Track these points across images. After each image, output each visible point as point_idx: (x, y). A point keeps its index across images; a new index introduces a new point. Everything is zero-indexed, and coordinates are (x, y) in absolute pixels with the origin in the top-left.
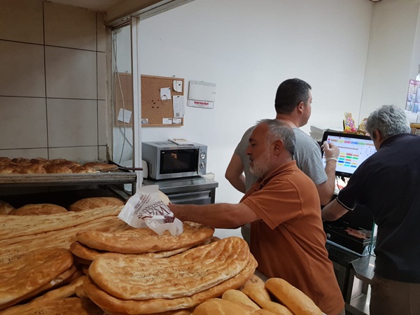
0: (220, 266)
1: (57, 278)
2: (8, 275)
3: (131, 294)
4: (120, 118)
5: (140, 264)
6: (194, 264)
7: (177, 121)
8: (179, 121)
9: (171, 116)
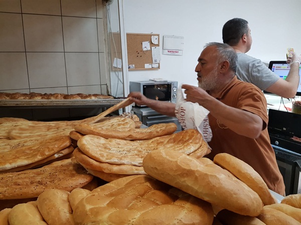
0: (178, 147)
1: (58, 152)
2: (28, 152)
3: (107, 159)
4: (114, 65)
5: (117, 143)
6: (158, 147)
7: (155, 66)
8: (157, 65)
9: (151, 62)
